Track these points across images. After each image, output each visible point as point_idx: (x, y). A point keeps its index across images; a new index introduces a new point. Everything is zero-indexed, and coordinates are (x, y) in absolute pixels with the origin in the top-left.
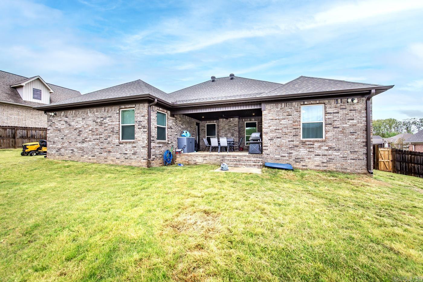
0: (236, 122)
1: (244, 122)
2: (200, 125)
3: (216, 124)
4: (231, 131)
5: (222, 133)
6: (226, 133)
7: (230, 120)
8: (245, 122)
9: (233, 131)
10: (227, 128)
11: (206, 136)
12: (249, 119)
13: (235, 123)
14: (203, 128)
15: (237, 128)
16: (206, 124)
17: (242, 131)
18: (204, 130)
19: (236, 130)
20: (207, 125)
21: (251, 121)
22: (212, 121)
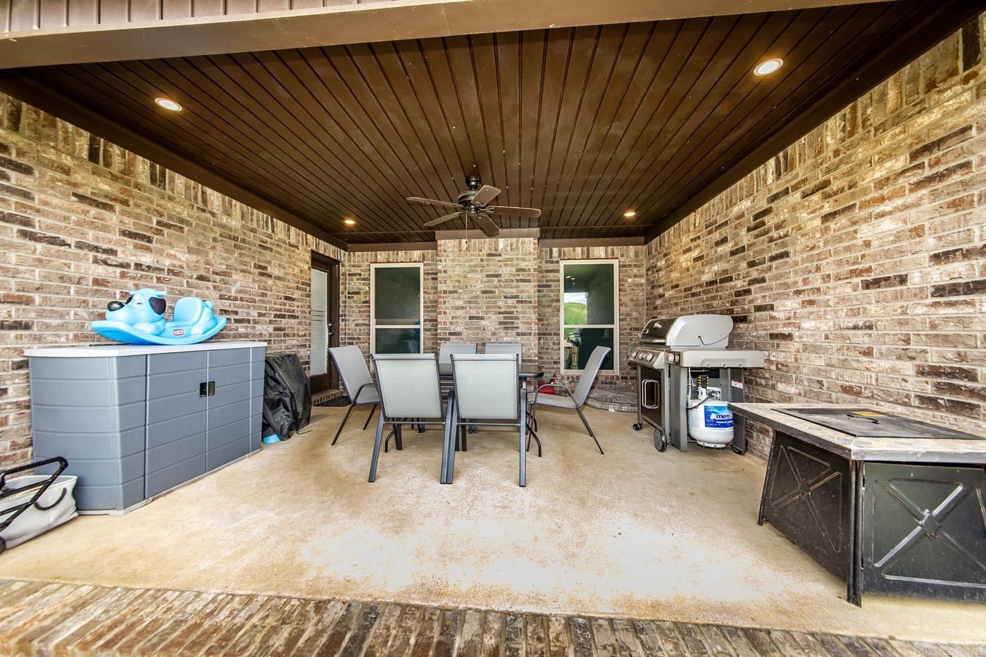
0: (524, 260)
1: (557, 262)
2: (342, 270)
3: (421, 265)
4: (500, 303)
5: (451, 313)
6: (473, 313)
7: (497, 244)
8: (562, 263)
9: (510, 302)
10: (480, 286)
11: (373, 320)
12: (579, 250)
13: (523, 265)
14: (355, 284)
15: (529, 290)
16: (373, 267)
17: (550, 306)
18: (362, 297)
19: (524, 296)
20: (376, 269)
21: (588, 258)
22: (401, 253)
